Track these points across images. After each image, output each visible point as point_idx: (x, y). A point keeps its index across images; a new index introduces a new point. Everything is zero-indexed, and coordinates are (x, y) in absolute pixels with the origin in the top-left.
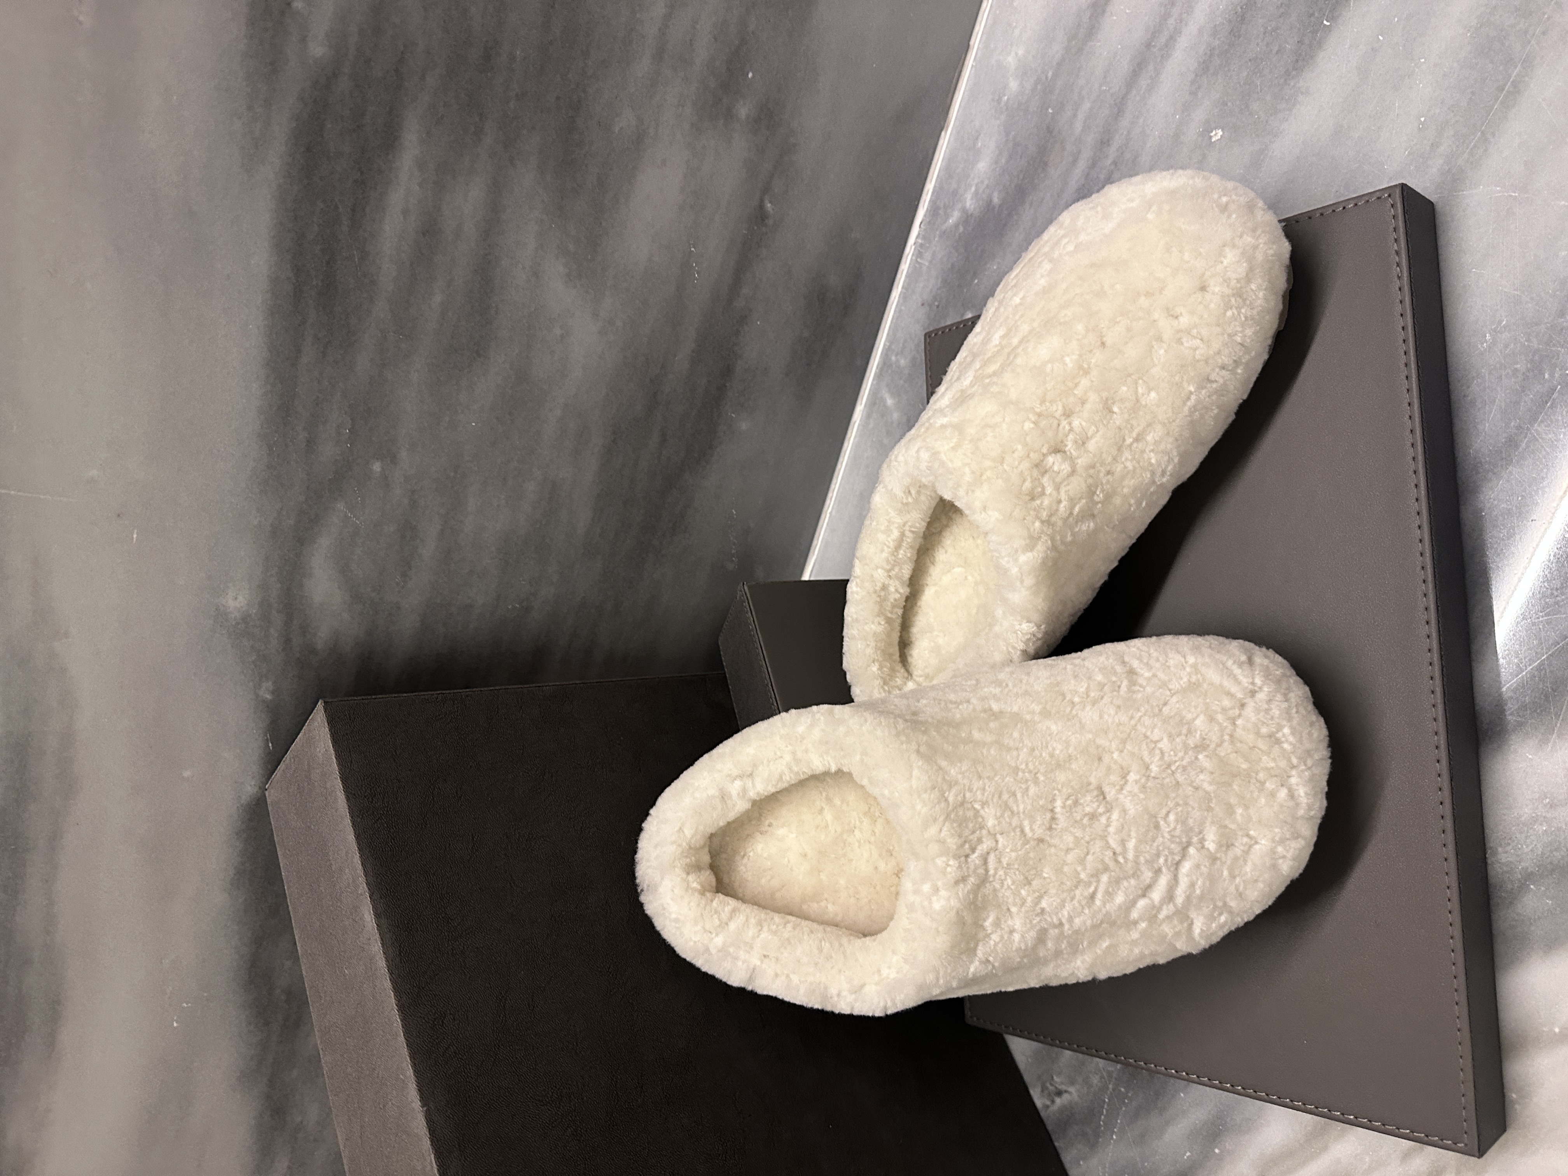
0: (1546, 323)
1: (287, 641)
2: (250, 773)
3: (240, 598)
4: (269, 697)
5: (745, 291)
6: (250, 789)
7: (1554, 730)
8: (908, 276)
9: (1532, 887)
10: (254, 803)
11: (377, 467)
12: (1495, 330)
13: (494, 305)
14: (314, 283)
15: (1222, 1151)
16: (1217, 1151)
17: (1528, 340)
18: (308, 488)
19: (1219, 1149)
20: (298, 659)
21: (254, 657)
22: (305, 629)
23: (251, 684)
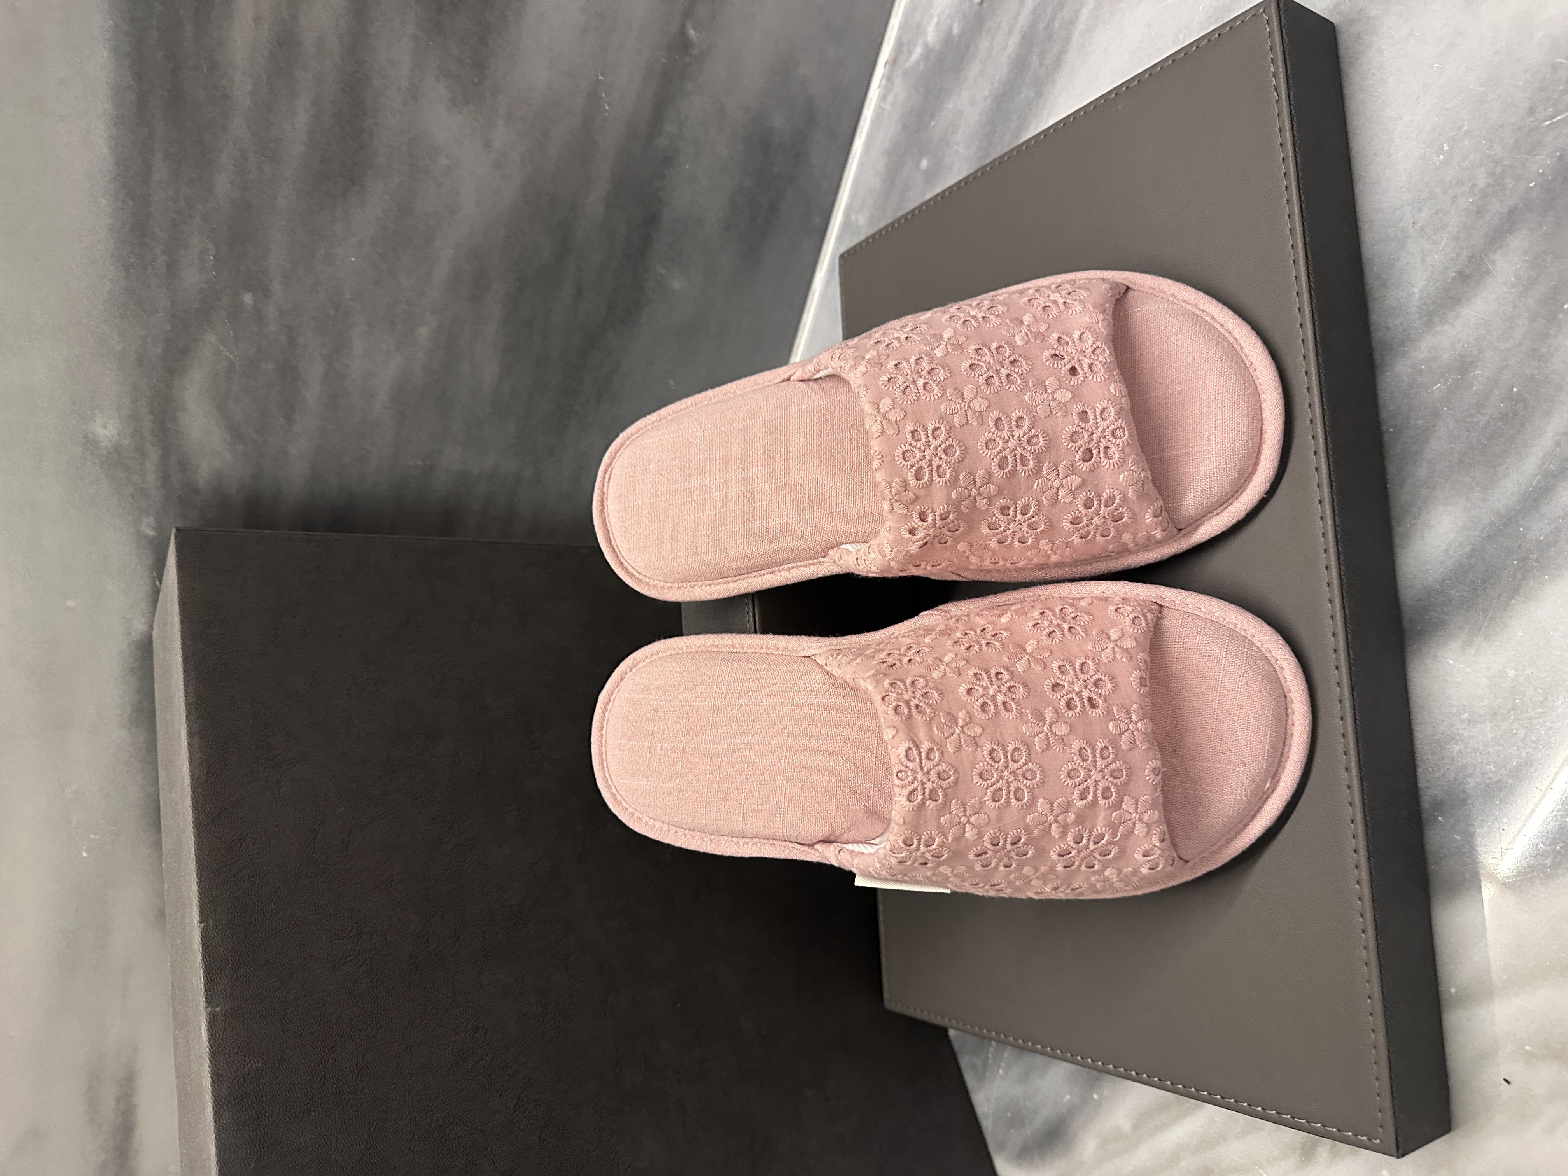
1: (165, 478)
2: (139, 610)
3: (110, 427)
4: (151, 533)
5: (668, 128)
6: (139, 626)
10: (142, 641)
11: (248, 299)
13: (367, 129)
14: (160, 93)
15: (1100, 1098)
16: (1095, 1096)
18: (173, 316)
19: (1097, 1094)
20: (180, 496)
21: (131, 490)
22: (184, 465)
23: (130, 518)
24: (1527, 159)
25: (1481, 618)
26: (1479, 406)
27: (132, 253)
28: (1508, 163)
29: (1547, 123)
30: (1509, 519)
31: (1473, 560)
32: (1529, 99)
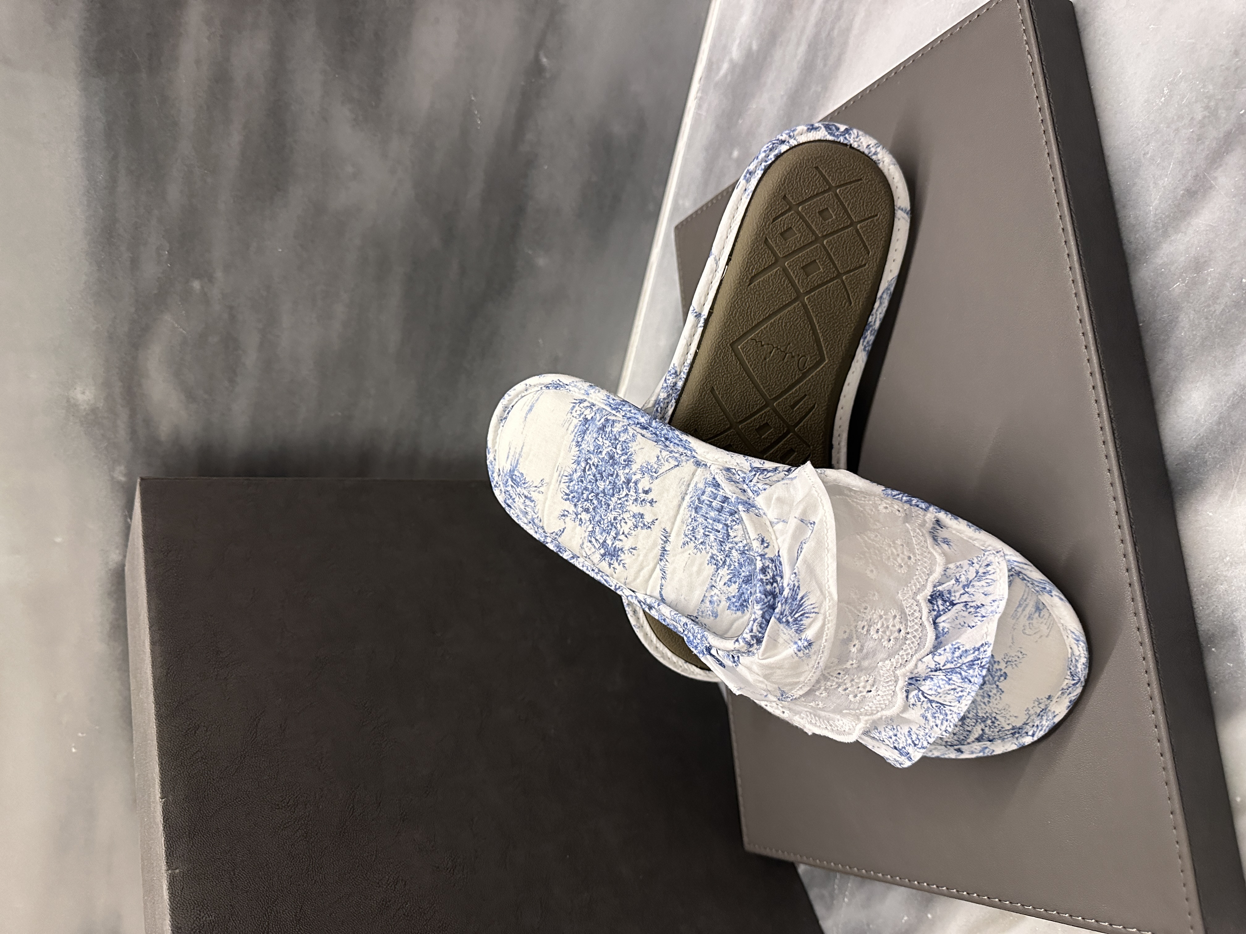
0: (1222, 65)
1: (134, 432)
2: (114, 543)
4: (122, 479)
5: (529, 136)
6: (115, 557)
7: (1233, 485)
9: (1213, 649)
10: (120, 569)
11: (196, 285)
12: (1172, 83)
13: (288, 145)
15: (933, 917)
16: (929, 916)
17: (1204, 87)
19: (931, 914)
20: (144, 448)
21: (104, 444)
22: (148, 422)
23: (105, 467)
26: (1215, 298)
27: (102, 251)
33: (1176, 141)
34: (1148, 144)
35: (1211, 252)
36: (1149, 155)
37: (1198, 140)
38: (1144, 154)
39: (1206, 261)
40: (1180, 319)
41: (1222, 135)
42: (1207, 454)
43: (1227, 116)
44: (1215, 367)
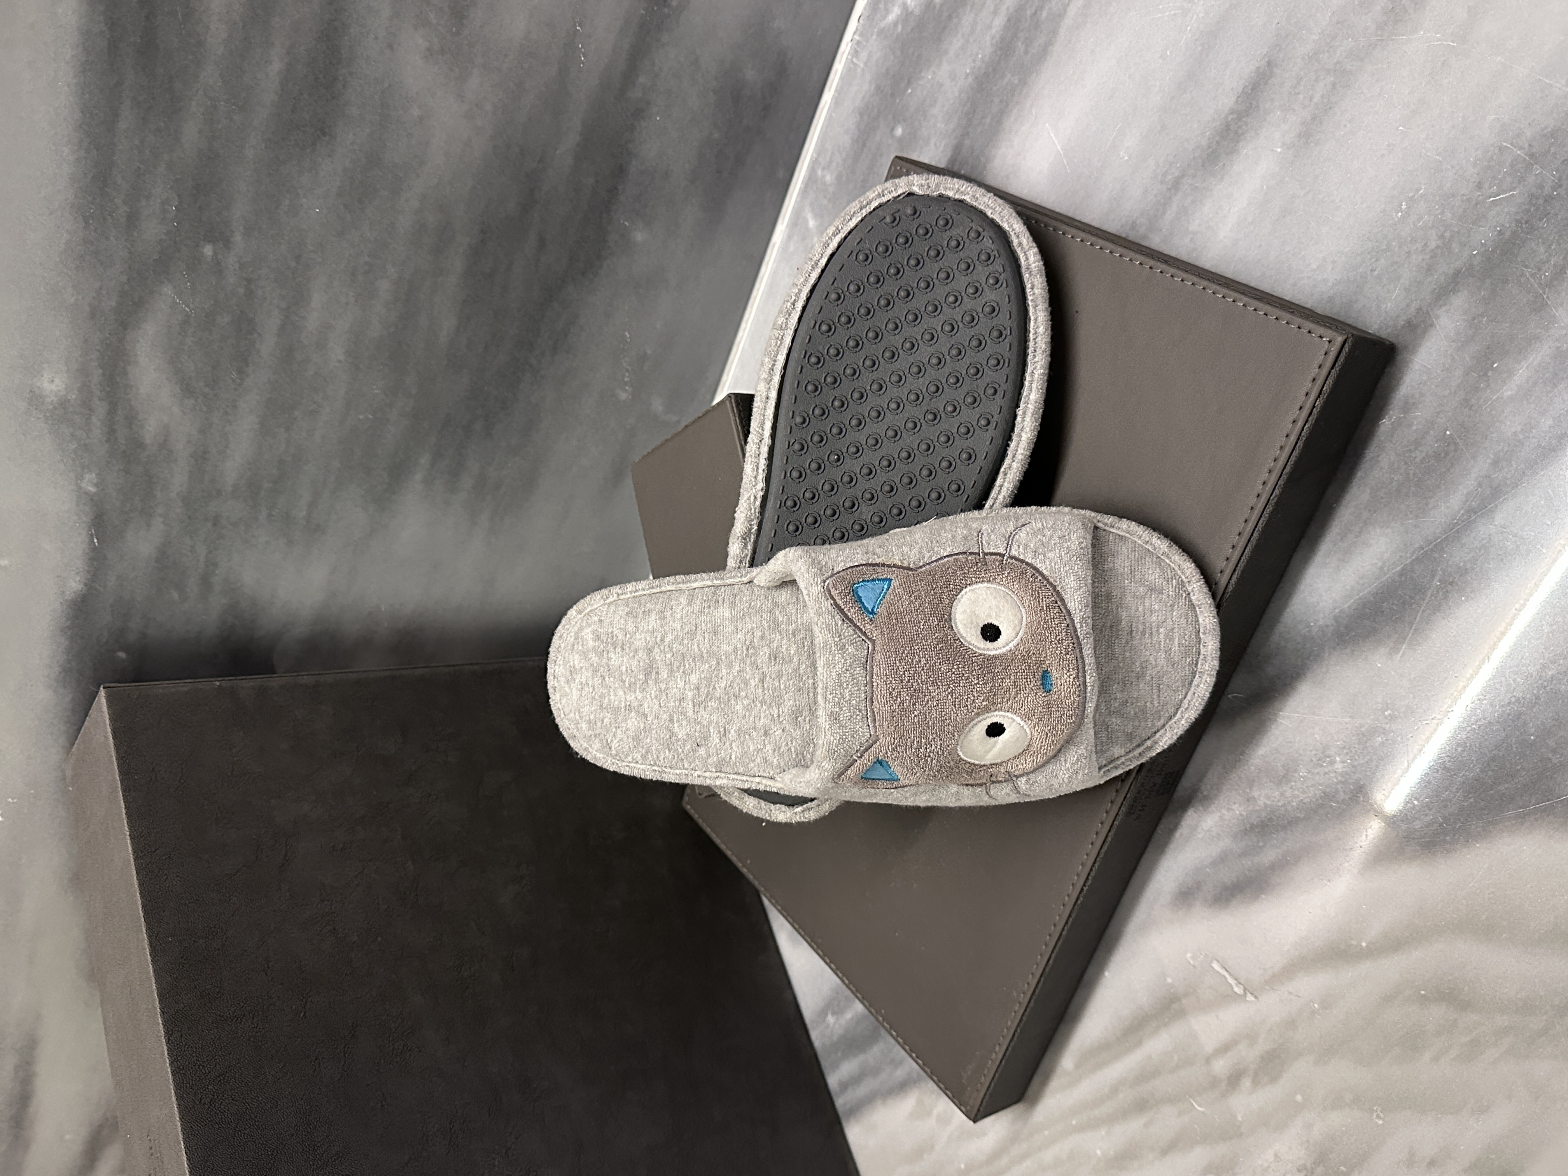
0: (1463, 195)
1: (111, 433)
2: (74, 568)
3: (57, 381)
4: (92, 489)
5: (642, 79)
6: (75, 585)
7: (1405, 640)
8: (841, 78)
10: (79, 600)
11: (208, 250)
12: (1411, 199)
13: (341, 78)
14: (132, 39)
17: (1443, 213)
18: (130, 268)
20: (124, 452)
21: (73, 446)
22: (131, 419)
23: (72, 474)
24: (1471, 228)
25: (1407, 629)
26: (1417, 443)
27: (92, 203)
28: (1456, 230)
29: (1491, 199)
30: (1435, 546)
31: (1403, 578)
32: (1478, 174)
33: (1406, 266)
34: (1377, 260)
35: (1422, 395)
36: (1376, 273)
37: (1429, 270)
38: (1371, 270)
39: (1414, 404)
40: (1380, 459)
41: (1451, 271)
42: (1385, 604)
43: (1459, 251)
44: (1406, 515)
